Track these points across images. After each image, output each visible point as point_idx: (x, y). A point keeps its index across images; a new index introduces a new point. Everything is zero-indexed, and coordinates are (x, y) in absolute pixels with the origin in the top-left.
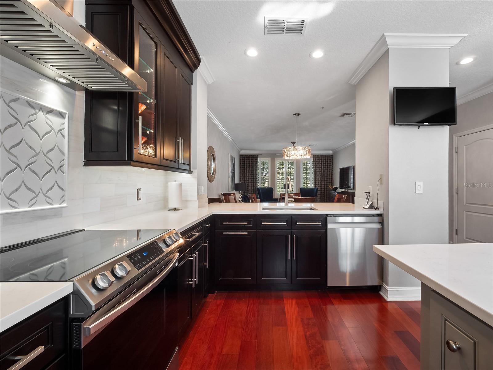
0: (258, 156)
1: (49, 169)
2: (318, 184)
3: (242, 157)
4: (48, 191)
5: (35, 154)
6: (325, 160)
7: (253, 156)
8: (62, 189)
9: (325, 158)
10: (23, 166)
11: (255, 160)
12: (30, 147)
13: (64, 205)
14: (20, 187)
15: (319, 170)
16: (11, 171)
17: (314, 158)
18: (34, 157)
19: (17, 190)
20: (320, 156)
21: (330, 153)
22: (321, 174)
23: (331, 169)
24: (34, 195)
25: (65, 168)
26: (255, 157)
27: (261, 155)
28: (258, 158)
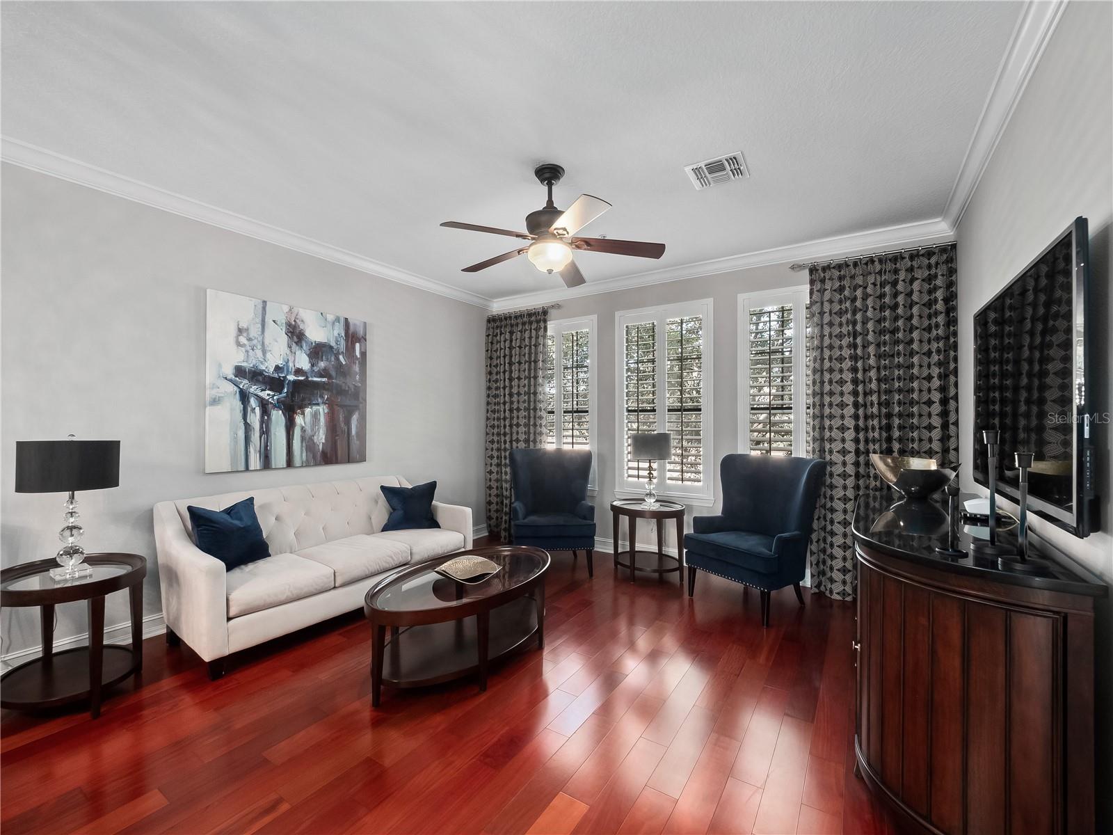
0: (545, 312)
2: (836, 434)
3: (492, 324)
6: (895, 283)
7: (530, 315)
9: (896, 271)
11: (534, 333)
15: (846, 353)
17: (812, 282)
20: (855, 264)
21: (937, 231)
22: (860, 375)
23: (938, 339)
26: (537, 318)
27: (557, 306)
28: (545, 321)
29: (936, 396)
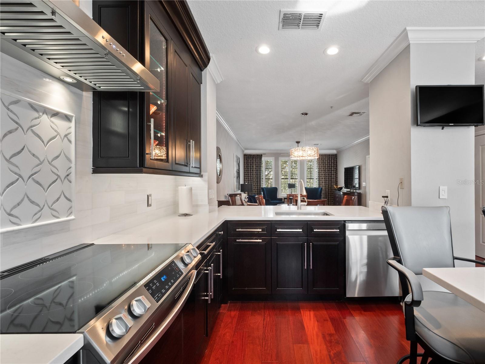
0: (262, 155)
1: (55, 179)
2: (322, 183)
3: (246, 156)
4: (54, 203)
5: (39, 162)
6: (329, 159)
7: (257, 155)
8: (69, 200)
9: (329, 157)
10: (26, 177)
11: (259, 160)
12: (34, 155)
13: (72, 217)
14: (22, 200)
15: (323, 170)
16: (12, 183)
18: (37, 166)
19: (18, 204)
20: (324, 155)
21: (334, 152)
22: (325, 173)
23: (335, 169)
24: (38, 209)
25: (73, 177)
26: (259, 157)
27: (265, 154)
28: (262, 157)
29: (335, 177)
